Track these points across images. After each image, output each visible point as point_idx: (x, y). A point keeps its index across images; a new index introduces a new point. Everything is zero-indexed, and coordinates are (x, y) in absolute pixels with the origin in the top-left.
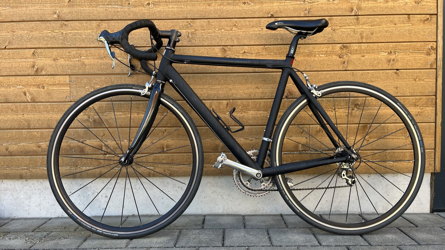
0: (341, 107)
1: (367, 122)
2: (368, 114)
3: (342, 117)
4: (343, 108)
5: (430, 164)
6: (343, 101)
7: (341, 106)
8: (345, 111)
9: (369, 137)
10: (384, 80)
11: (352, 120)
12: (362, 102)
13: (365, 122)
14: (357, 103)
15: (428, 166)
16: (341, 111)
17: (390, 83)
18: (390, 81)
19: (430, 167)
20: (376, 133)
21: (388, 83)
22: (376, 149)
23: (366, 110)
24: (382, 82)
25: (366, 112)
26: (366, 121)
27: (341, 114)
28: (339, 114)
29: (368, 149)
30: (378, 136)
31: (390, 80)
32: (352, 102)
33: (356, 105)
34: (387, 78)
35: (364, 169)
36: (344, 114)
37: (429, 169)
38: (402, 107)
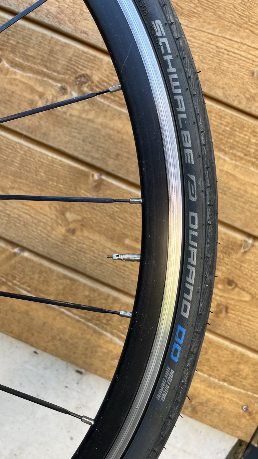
0: (26, 63)
1: (94, 163)
2: (111, 132)
3: (13, 100)
4: (31, 70)
5: (247, 409)
6: (40, 39)
7: (27, 57)
8: (31, 83)
9: (79, 218)
10: (224, 26)
11: (43, 130)
12: (107, 77)
13: (88, 160)
14: (88, 72)
15: (239, 413)
16: (18, 77)
17: (244, 47)
18: (247, 41)
19: (244, 420)
20: (112, 216)
21: (236, 46)
22: (88, 273)
23: (109, 114)
24: (214, 29)
25: (106, 121)
26: (93, 158)
27: (13, 88)
28: (8, 86)
29: (60, 261)
30: (114, 229)
31: (248, 37)
32: (70, 59)
33: (83, 79)
34: (241, 22)
35: (19, 322)
36: (25, 94)
37: (237, 422)
38: (168, 58)
